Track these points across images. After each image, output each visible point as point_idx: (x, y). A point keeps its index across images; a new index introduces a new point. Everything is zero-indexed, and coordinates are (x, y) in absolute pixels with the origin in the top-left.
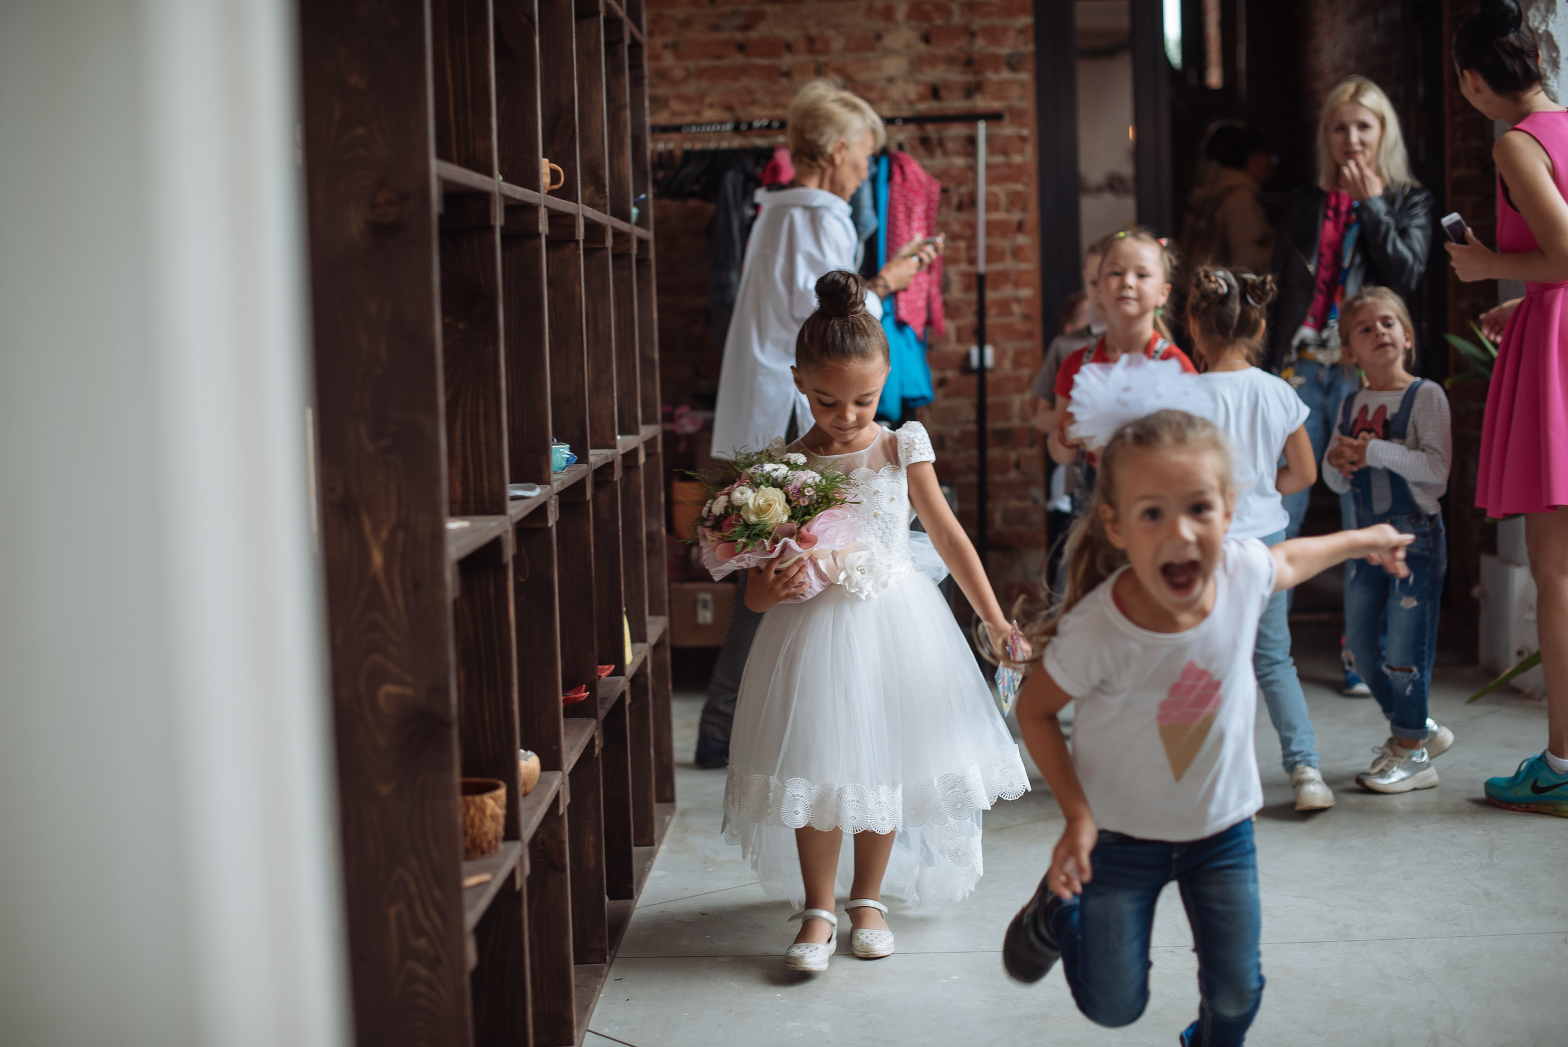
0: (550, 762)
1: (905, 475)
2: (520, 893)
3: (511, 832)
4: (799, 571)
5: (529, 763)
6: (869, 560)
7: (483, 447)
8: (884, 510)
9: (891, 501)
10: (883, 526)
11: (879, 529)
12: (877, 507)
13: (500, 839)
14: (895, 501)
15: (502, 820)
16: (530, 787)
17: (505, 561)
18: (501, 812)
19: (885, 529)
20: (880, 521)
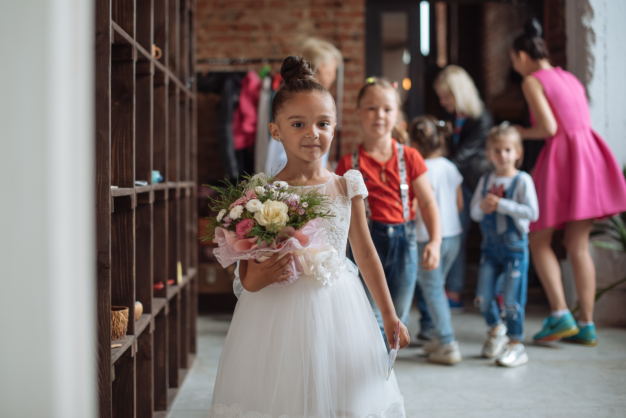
0: (147, 310)
1: (351, 204)
2: (133, 358)
3: (130, 331)
4: (288, 262)
5: (138, 306)
6: (328, 259)
7: (124, 157)
8: (337, 226)
9: (342, 220)
10: (336, 236)
11: (333, 238)
12: (333, 223)
13: (125, 332)
14: (344, 221)
15: (126, 323)
16: (138, 317)
17: (132, 208)
18: (126, 320)
19: (337, 239)
20: (334, 233)
